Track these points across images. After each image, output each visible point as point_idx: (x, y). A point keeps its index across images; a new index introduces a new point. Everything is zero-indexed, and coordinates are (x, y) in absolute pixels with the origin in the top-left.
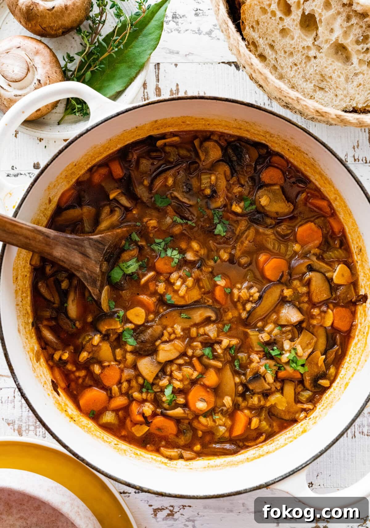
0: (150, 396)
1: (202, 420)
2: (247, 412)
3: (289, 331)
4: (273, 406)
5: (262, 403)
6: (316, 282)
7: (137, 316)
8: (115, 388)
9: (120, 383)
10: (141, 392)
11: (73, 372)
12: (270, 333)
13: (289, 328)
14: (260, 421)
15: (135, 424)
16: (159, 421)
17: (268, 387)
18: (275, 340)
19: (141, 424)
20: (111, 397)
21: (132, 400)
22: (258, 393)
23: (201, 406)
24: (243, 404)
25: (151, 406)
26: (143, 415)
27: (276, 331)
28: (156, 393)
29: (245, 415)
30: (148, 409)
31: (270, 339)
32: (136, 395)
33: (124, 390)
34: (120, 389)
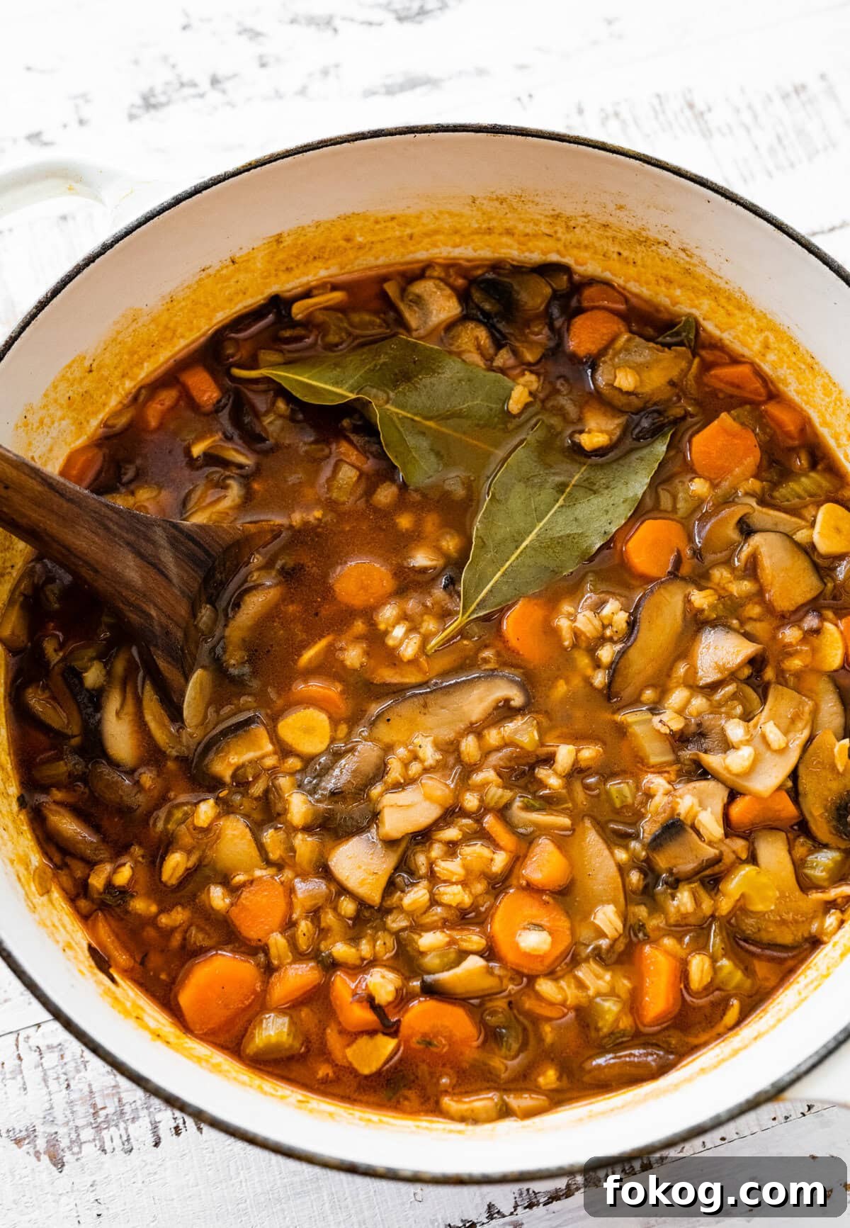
0: (383, 945)
1: (545, 987)
2: (668, 942)
3: (734, 696)
4: (741, 908)
5: (707, 905)
6: (770, 557)
7: (308, 731)
8: (278, 942)
9: (289, 925)
10: (354, 940)
11: (153, 921)
12: (680, 712)
13: (730, 689)
14: (714, 960)
15: (353, 1035)
16: (420, 1014)
17: (711, 852)
18: (699, 725)
19: (372, 1033)
20: (269, 970)
21: (331, 966)
22: (688, 878)
23: (534, 941)
24: (655, 922)
25: (391, 976)
26: (370, 1001)
27: (699, 703)
28: (396, 934)
29: (667, 953)
30: (383, 983)
31: (686, 725)
32: (341, 950)
33: (303, 943)
34: (293, 943)
